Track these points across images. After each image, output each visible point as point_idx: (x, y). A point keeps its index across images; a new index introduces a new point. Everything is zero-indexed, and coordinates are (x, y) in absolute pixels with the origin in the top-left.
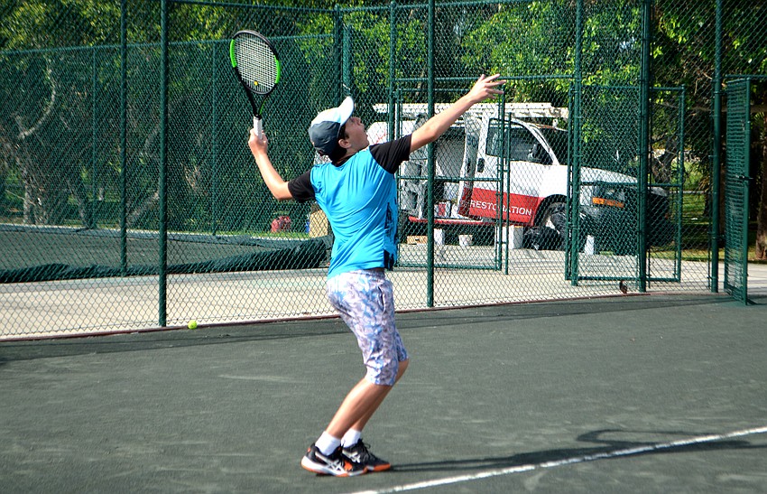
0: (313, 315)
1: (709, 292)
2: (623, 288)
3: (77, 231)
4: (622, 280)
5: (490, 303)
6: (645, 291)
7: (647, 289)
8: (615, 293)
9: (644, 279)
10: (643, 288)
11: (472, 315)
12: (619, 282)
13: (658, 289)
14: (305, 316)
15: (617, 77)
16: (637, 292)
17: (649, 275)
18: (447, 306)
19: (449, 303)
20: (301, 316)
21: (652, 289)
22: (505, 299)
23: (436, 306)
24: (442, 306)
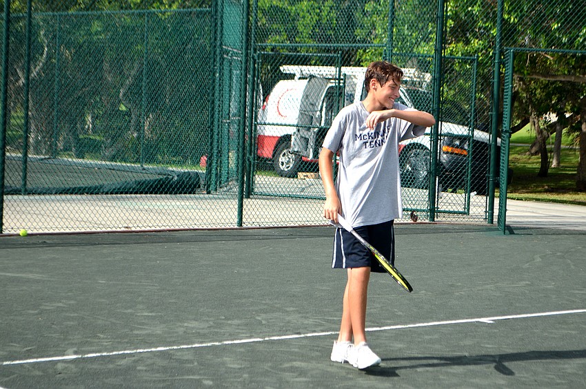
0: (133, 229)
1: (486, 223)
2: (414, 217)
3: (42, 159)
4: (413, 211)
5: (292, 225)
6: (434, 220)
7: (436, 219)
8: (406, 222)
9: (433, 211)
10: (432, 218)
11: (268, 234)
12: (410, 213)
13: (444, 219)
14: (127, 229)
15: (467, 50)
16: (427, 221)
17: (438, 208)
18: (253, 226)
19: (256, 224)
20: (123, 229)
21: (439, 219)
22: (307, 223)
23: (244, 226)
24: (249, 226)
